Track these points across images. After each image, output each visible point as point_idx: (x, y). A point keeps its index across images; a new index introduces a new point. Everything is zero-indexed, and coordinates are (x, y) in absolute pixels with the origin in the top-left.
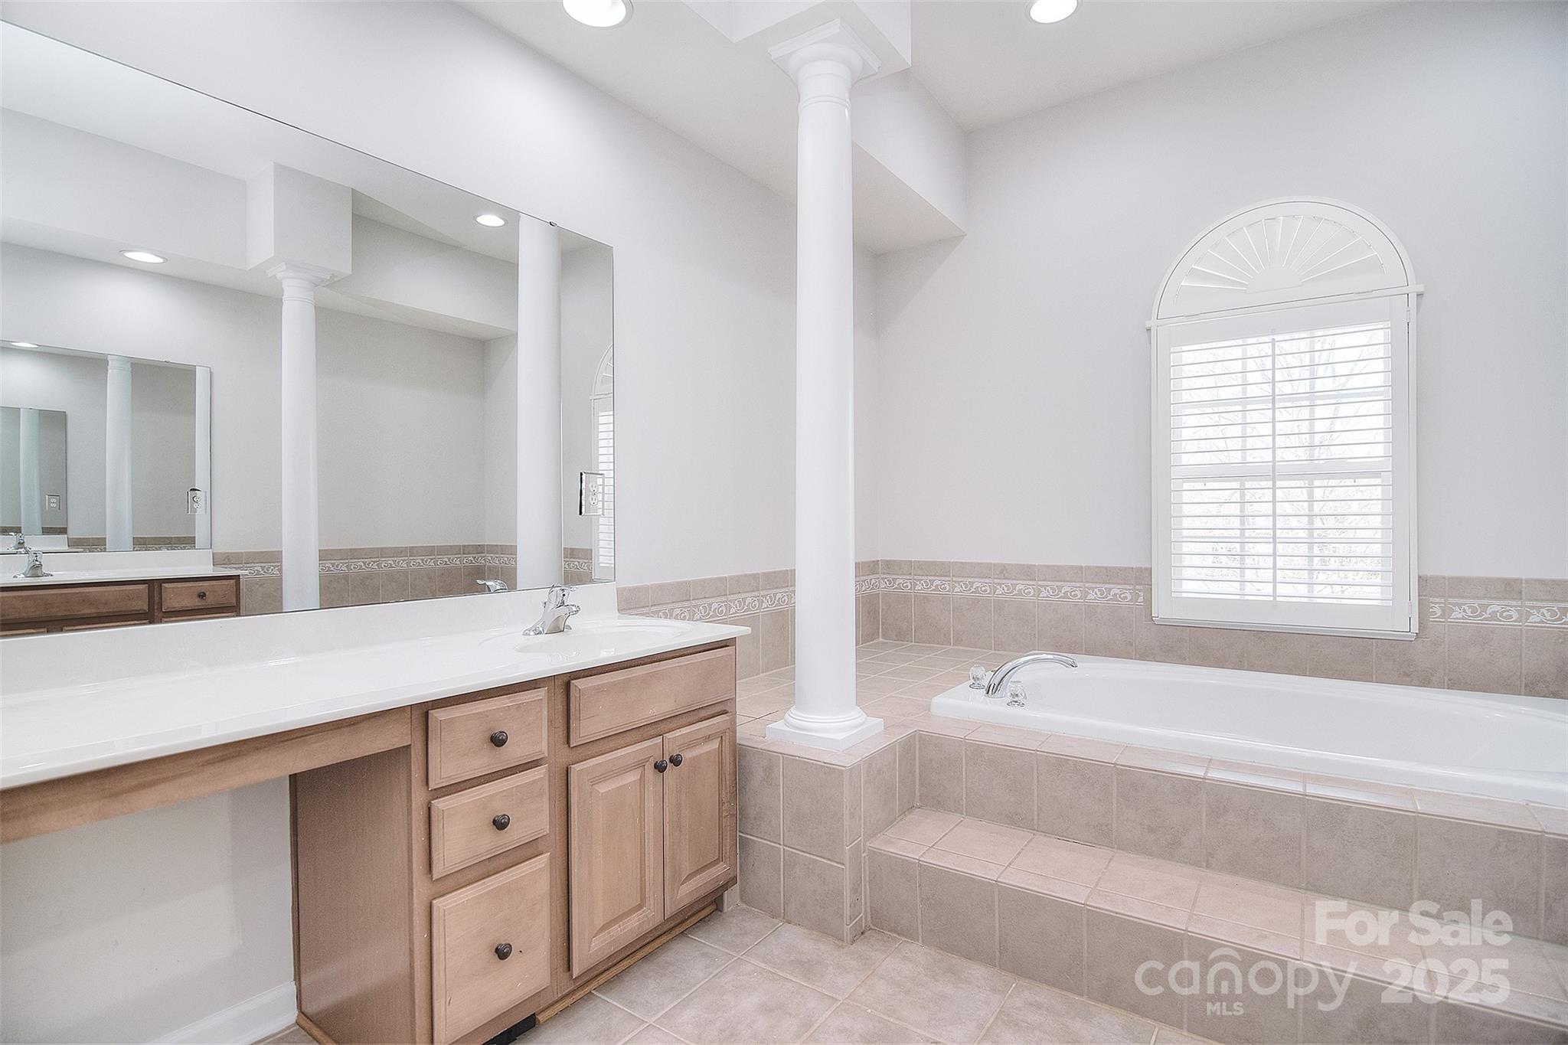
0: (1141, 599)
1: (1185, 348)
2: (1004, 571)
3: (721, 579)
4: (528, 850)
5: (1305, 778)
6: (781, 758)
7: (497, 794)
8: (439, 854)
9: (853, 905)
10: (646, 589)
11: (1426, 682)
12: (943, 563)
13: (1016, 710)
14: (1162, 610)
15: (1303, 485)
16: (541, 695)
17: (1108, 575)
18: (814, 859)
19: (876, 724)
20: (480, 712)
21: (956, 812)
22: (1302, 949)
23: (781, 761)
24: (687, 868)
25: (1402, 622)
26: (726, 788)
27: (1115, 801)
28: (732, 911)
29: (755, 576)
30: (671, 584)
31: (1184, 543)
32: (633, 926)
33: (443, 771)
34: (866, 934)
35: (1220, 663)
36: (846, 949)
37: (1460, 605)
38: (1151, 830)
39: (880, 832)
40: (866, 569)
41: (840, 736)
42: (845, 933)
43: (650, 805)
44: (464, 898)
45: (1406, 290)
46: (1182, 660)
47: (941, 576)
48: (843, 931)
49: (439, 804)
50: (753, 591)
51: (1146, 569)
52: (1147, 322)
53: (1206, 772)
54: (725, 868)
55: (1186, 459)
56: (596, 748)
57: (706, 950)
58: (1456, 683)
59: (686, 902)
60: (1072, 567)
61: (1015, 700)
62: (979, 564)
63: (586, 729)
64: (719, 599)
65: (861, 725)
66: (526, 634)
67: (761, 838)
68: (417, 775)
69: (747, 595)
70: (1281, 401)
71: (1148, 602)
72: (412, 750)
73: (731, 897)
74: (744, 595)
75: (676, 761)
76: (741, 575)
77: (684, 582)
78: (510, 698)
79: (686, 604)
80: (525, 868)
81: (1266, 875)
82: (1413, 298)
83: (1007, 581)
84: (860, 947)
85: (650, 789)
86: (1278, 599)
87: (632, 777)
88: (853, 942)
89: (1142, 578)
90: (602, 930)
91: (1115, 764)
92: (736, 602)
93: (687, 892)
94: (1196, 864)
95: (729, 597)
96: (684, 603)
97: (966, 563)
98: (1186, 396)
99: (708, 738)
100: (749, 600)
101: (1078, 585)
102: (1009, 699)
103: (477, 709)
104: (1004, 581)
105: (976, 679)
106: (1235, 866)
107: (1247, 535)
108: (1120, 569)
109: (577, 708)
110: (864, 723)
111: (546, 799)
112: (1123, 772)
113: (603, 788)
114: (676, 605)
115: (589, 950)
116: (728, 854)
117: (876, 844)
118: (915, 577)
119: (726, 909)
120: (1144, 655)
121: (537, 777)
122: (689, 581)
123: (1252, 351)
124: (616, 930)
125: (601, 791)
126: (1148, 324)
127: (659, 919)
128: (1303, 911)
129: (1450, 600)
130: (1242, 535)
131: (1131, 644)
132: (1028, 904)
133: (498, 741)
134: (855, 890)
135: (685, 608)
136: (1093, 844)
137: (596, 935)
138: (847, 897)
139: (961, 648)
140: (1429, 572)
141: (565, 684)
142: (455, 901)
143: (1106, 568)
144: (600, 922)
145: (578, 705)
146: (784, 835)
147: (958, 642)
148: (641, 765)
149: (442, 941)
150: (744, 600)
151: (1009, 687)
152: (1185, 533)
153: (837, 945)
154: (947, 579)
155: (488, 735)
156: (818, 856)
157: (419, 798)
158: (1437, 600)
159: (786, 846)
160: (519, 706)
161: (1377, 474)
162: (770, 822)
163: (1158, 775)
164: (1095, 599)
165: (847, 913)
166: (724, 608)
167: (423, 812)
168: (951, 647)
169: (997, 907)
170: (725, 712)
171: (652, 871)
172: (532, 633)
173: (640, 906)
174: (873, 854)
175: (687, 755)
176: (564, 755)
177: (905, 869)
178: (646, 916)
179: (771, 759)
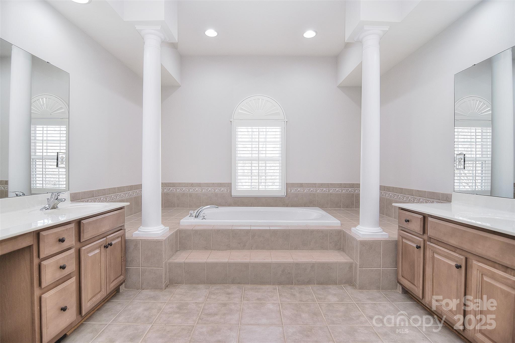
0: (229, 191)
1: (239, 127)
2: (192, 185)
3: (104, 189)
4: (68, 277)
5: (269, 226)
6: (141, 241)
7: (61, 258)
8: (44, 280)
9: (165, 279)
10: (79, 193)
11: (287, 206)
12: (173, 183)
13: (204, 220)
14: (234, 194)
15: (257, 163)
16: (73, 226)
17: (221, 185)
18: (152, 268)
19: (168, 228)
20: (56, 232)
21: (190, 249)
22: (272, 260)
23: (141, 242)
24: (113, 278)
25: (283, 194)
26: (123, 253)
27: (231, 238)
28: (123, 291)
29: (115, 188)
30: (88, 192)
31: (239, 177)
32: (99, 297)
33: (45, 252)
34: (168, 286)
35: (247, 206)
36: (164, 291)
37: (293, 189)
38: (239, 243)
39: (170, 258)
40: (164, 185)
41: (159, 232)
42: (163, 287)
43: (103, 259)
44: (51, 293)
45: (284, 120)
46: (238, 206)
47: (173, 187)
48: (162, 287)
49: (44, 263)
50: (114, 193)
51: (230, 183)
52: (231, 119)
53: (251, 228)
54: (123, 277)
55: (239, 155)
56: (87, 242)
57: (119, 302)
58: (293, 206)
59: (113, 289)
60: (211, 183)
61: (204, 218)
62: (185, 183)
63: (86, 236)
64: (103, 196)
65: (164, 229)
66: (42, 210)
67: (133, 267)
68: (35, 254)
69: (112, 194)
70: (260, 142)
71: (231, 192)
72: (34, 245)
73: (122, 288)
74: (111, 195)
75: (111, 245)
76: (110, 188)
77: (92, 191)
78: (64, 227)
79: (93, 198)
80: (69, 282)
81: (263, 248)
82: (285, 122)
83: (193, 188)
84: (167, 290)
85: (103, 254)
86: (260, 189)
87: (97, 251)
88: (165, 289)
89: (229, 185)
90: (90, 300)
91: (231, 229)
92: (109, 197)
93: (113, 286)
94: (249, 249)
95: (106, 195)
96: (92, 198)
97: (181, 183)
98: (239, 140)
99: (118, 237)
100: (113, 196)
101: (213, 188)
102: (202, 218)
103: (55, 231)
104: (192, 188)
105: (191, 214)
106: (257, 248)
107: (252, 174)
108: (224, 183)
109: (83, 230)
110: (164, 228)
111: (74, 258)
112: (233, 231)
113: (90, 255)
114: (90, 199)
115: (87, 306)
116: (123, 272)
117: (171, 261)
118: (164, 188)
119: (120, 291)
120: (230, 205)
121: (72, 252)
122: (94, 190)
123: (255, 130)
124: (94, 299)
125: (90, 256)
126: (231, 121)
127: (105, 295)
128: (270, 254)
129: (291, 188)
130: (251, 174)
131: (226, 203)
132: (214, 265)
133: (62, 241)
134: (166, 274)
135: (92, 199)
136: (226, 250)
137: (88, 302)
138: (164, 276)
139: (179, 208)
140: (288, 182)
141: (79, 222)
142: (49, 295)
143: (220, 183)
144: (90, 297)
145: (83, 229)
146: (141, 264)
147: (178, 206)
148: (100, 247)
149: (45, 308)
150: (111, 196)
151: (201, 214)
152: (239, 174)
153: (161, 291)
154: (174, 188)
155: (58, 239)
156: (154, 267)
157: (36, 261)
158: (289, 188)
159: (142, 267)
160: (67, 229)
161: (278, 161)
162: (136, 261)
163: (241, 230)
164: (217, 192)
165: (164, 280)
166: (105, 199)
167: (37, 267)
168: (176, 208)
169: (206, 268)
170: (121, 229)
171: (103, 280)
172: (44, 209)
173: (100, 291)
174: (170, 264)
175: (113, 243)
176: (79, 245)
177: (179, 265)
178: (102, 294)
179: (136, 242)
